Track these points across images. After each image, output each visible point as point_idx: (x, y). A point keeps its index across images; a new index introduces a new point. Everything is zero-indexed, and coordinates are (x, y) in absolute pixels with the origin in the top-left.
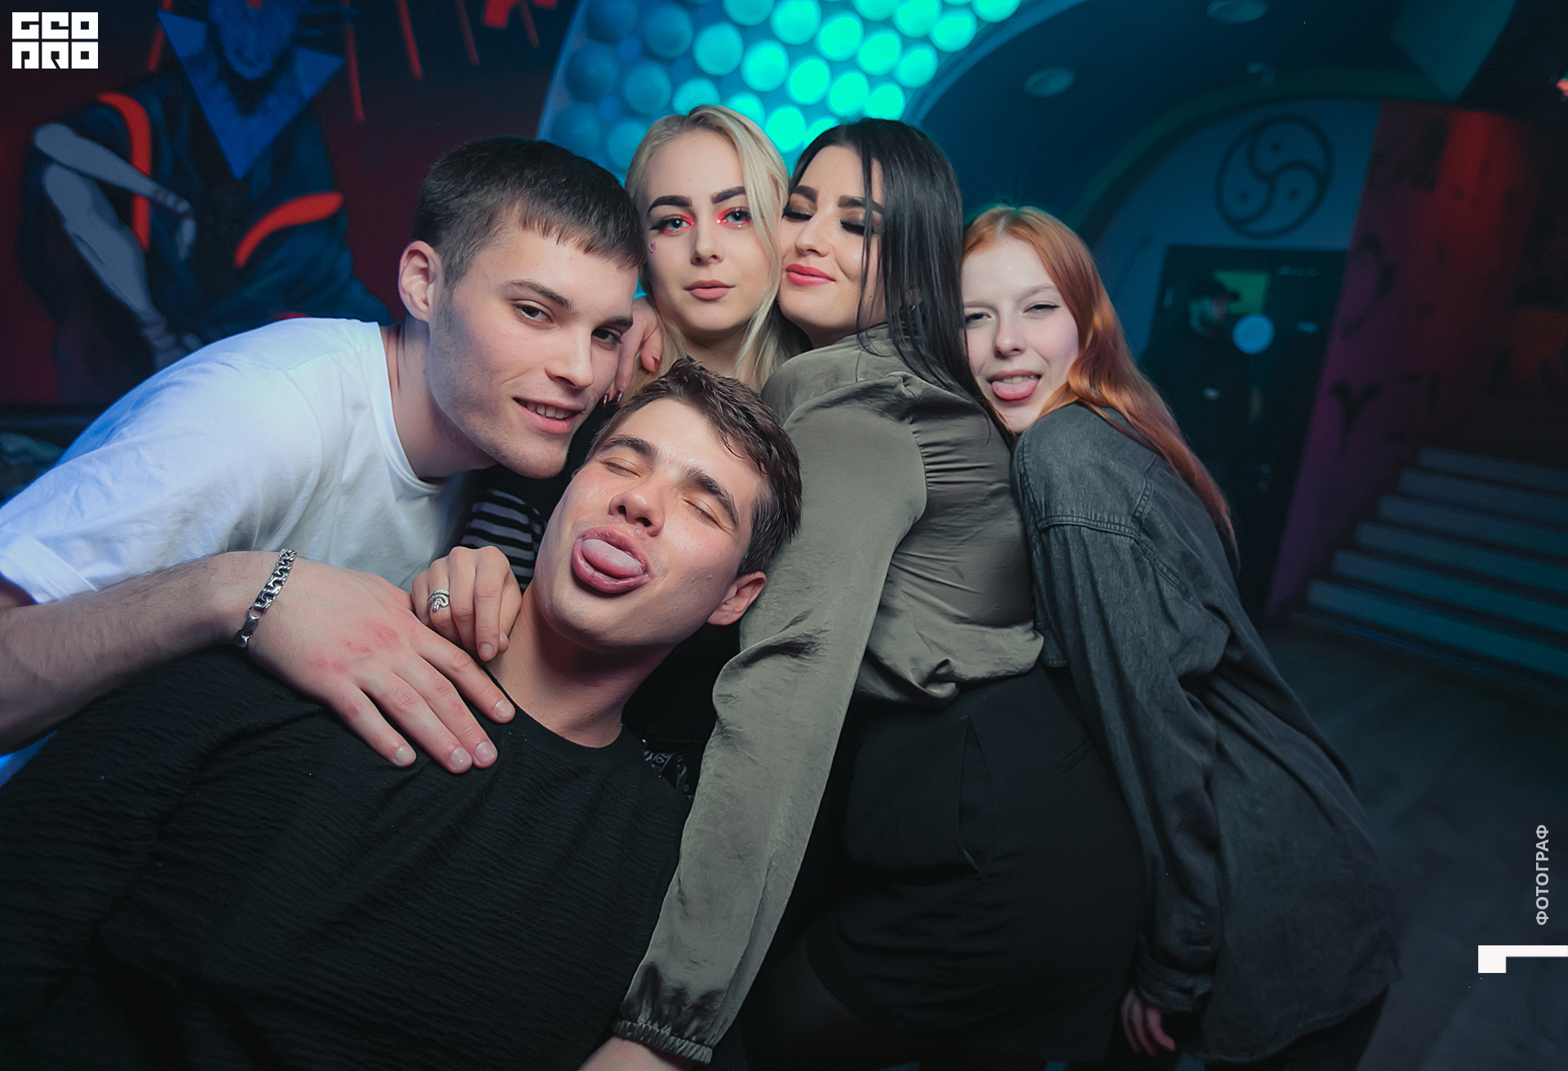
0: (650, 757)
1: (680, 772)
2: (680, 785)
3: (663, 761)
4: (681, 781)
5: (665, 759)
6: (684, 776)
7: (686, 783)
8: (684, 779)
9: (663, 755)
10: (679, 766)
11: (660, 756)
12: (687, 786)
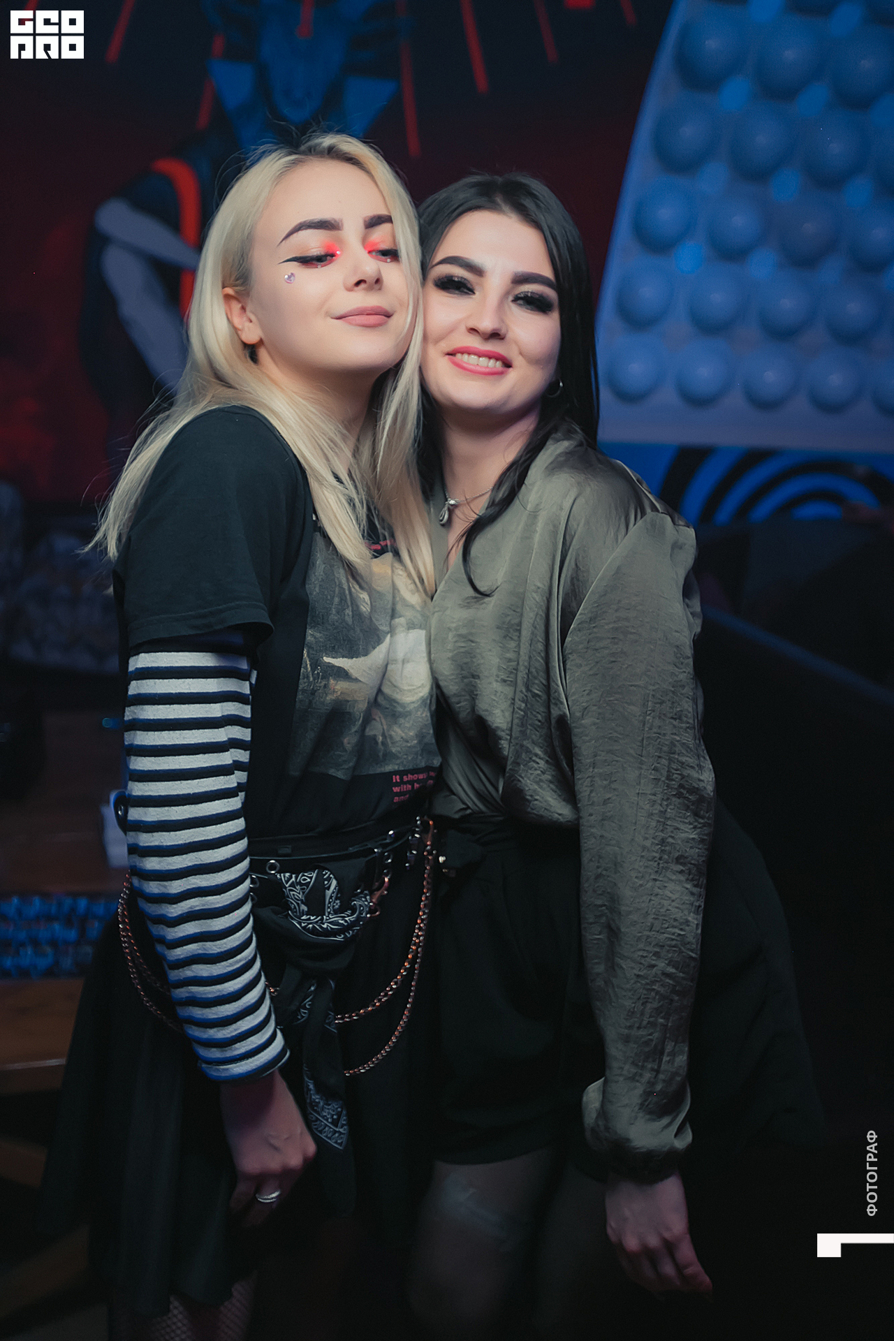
0: (293, 879)
1: (329, 888)
2: (330, 903)
3: (309, 880)
4: (331, 897)
5: (311, 878)
6: (333, 892)
7: (336, 899)
8: (334, 895)
9: (306, 874)
10: (326, 882)
11: (304, 875)
12: (338, 901)
